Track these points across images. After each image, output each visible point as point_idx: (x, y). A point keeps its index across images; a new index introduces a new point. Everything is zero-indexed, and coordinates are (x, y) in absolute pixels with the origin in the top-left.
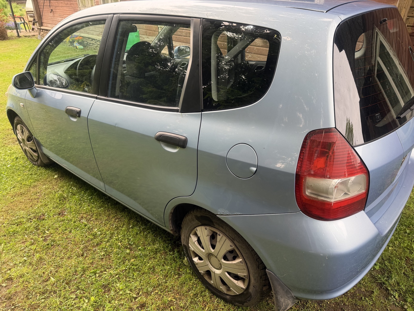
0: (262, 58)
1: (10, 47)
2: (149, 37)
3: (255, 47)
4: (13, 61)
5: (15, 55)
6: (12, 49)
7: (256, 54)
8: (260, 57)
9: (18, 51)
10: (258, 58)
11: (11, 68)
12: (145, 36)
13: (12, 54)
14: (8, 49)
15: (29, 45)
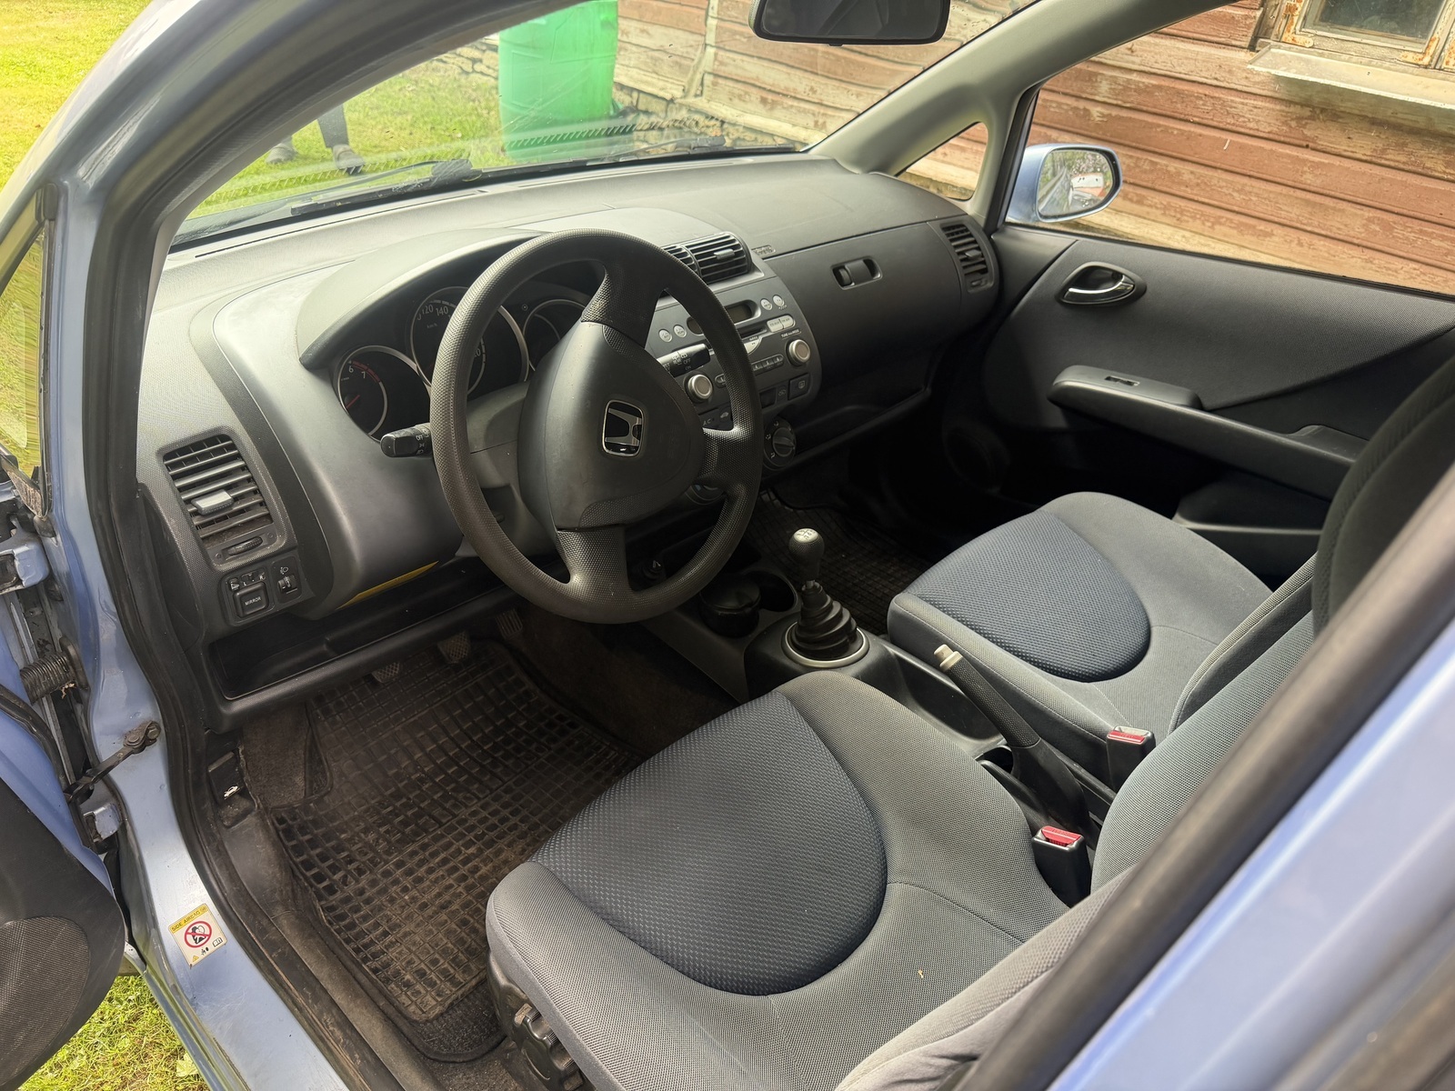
0: (1257, 195)
1: (41, 24)
2: (651, 29)
3: (1229, 137)
4: (42, 88)
5: (55, 60)
6: (44, 34)
7: (1226, 171)
8: (1247, 189)
9: (71, 42)
10: (1235, 194)
11: (26, 128)
12: (634, 24)
13: (44, 53)
14: (28, 30)
15: (121, 21)
